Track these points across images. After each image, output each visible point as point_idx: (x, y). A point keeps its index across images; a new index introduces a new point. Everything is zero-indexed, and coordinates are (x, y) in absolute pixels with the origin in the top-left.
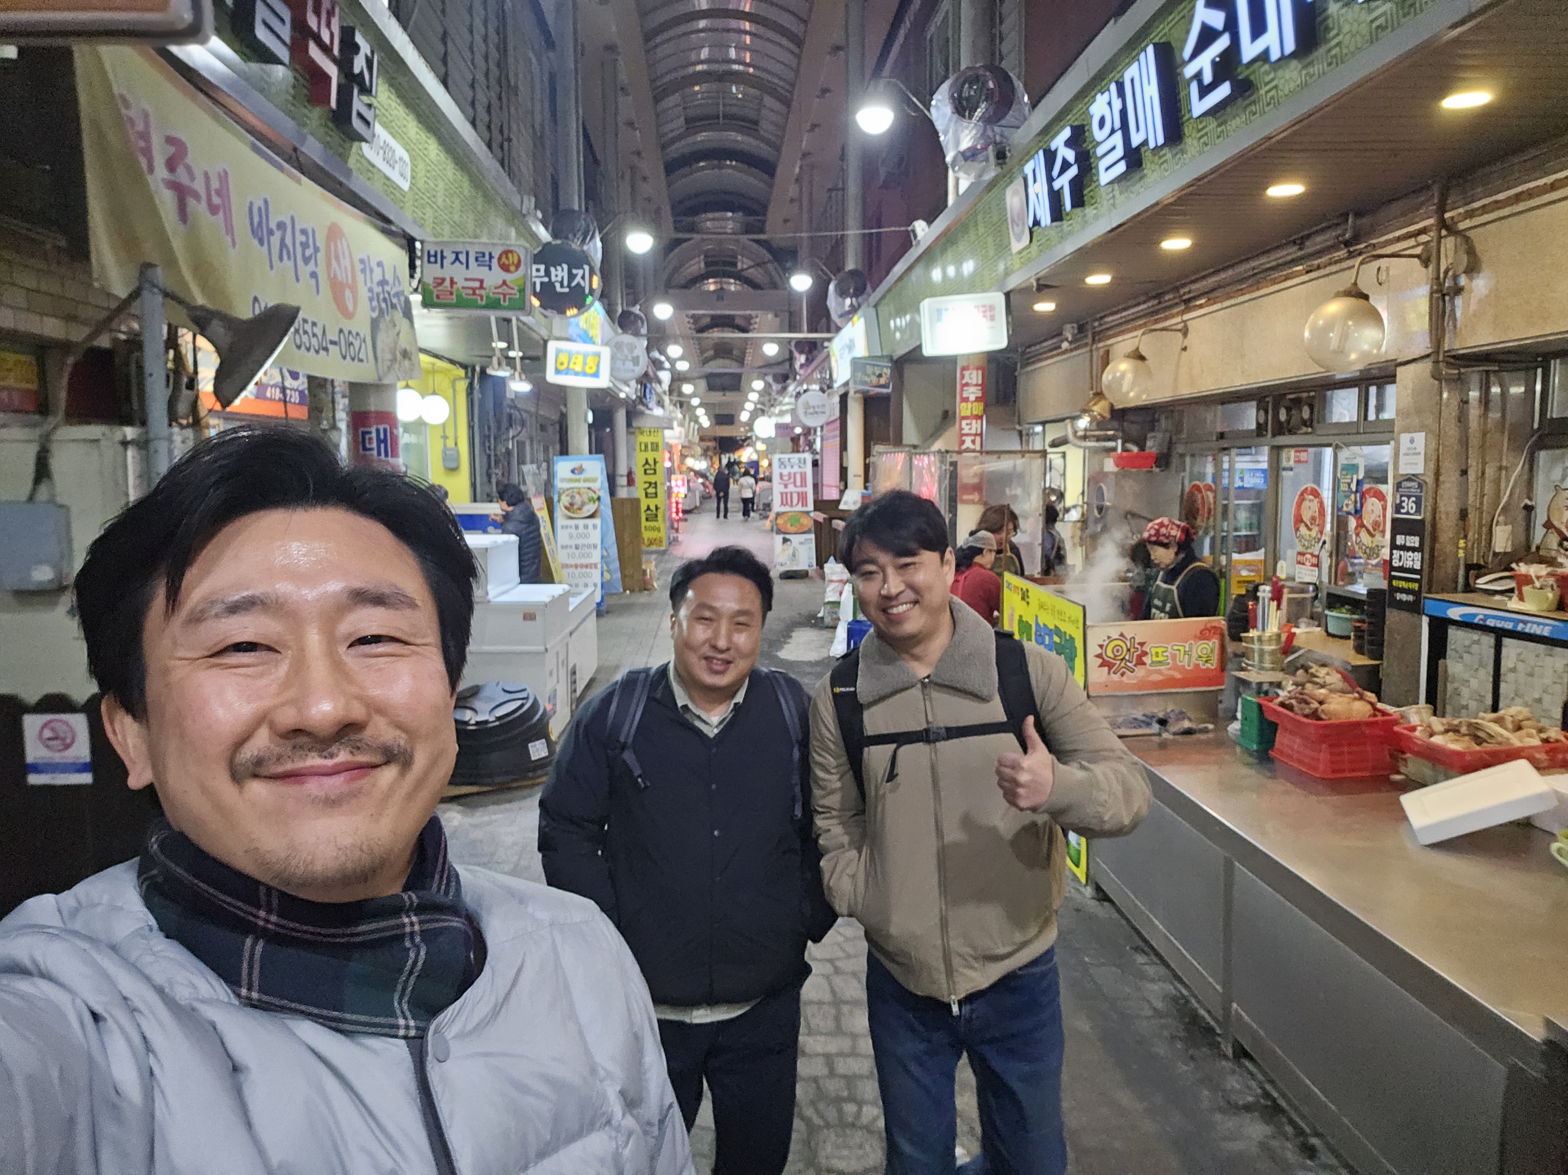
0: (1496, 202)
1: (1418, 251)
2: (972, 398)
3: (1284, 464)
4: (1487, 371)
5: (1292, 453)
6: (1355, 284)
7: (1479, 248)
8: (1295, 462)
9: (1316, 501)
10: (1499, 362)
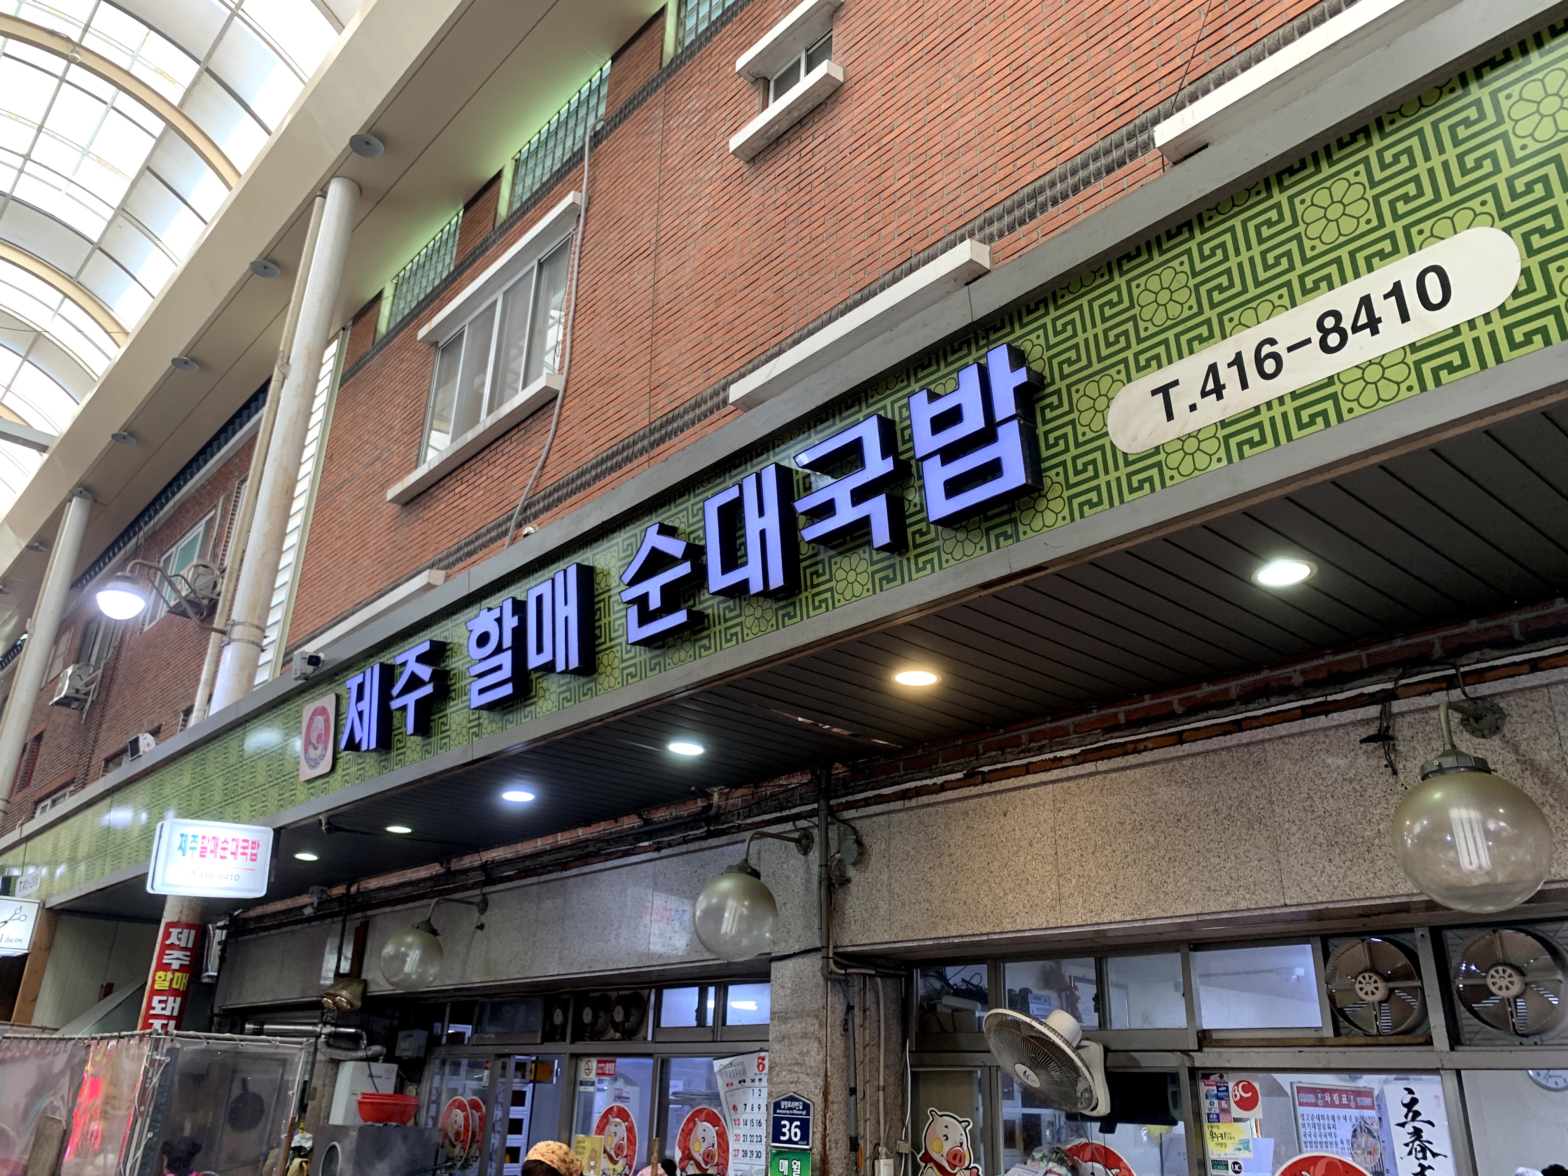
0: (879, 795)
1: (796, 835)
2: (176, 965)
3: (582, 1076)
4: (864, 975)
5: (594, 1063)
6: (746, 860)
7: (866, 840)
8: (598, 1074)
9: (624, 1125)
10: (875, 966)
